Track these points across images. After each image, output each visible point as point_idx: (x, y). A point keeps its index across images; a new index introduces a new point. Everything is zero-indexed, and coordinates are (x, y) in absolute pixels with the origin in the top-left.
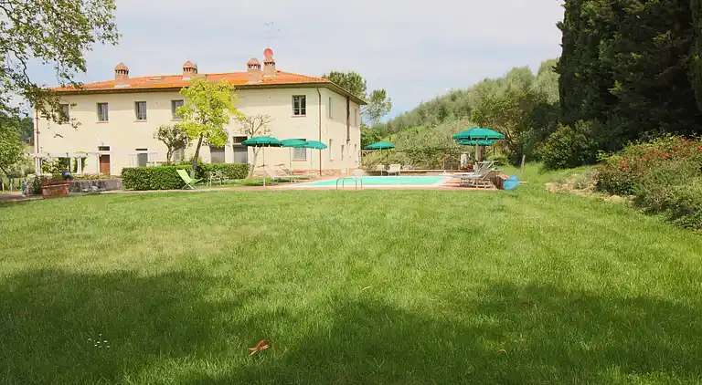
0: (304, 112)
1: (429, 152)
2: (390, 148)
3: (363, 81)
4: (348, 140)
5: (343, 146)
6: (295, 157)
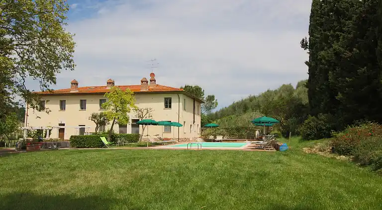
0: (170, 107)
1: (238, 129)
2: (217, 127)
3: (202, 90)
4: (194, 122)
5: (191, 125)
6: (165, 131)
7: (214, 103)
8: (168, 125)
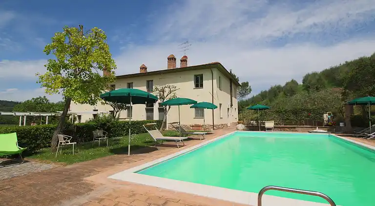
0: (202, 86)
2: (265, 109)
4: (232, 105)
5: (228, 109)
6: (196, 116)
7: (247, 90)
8: (199, 108)
